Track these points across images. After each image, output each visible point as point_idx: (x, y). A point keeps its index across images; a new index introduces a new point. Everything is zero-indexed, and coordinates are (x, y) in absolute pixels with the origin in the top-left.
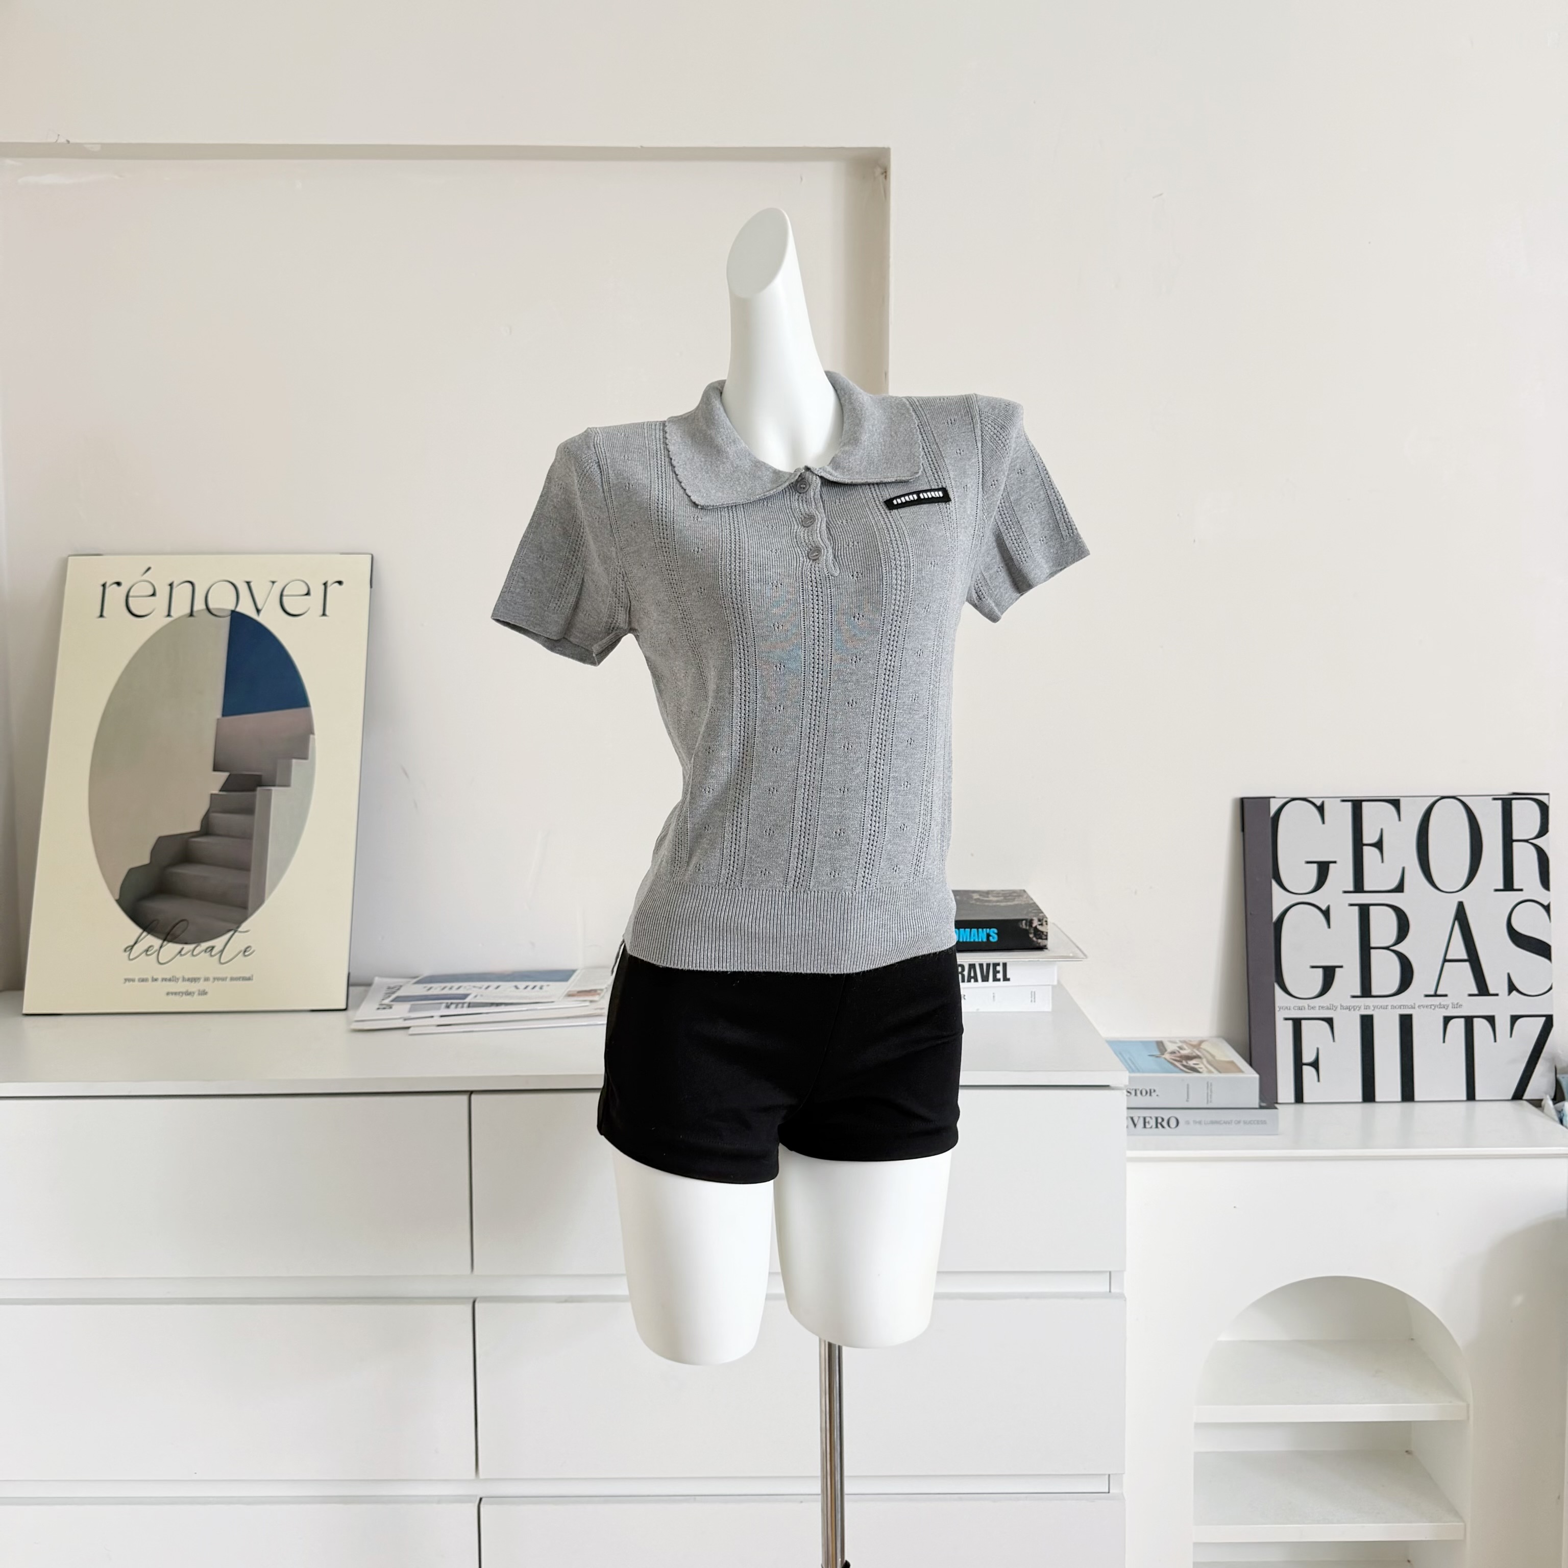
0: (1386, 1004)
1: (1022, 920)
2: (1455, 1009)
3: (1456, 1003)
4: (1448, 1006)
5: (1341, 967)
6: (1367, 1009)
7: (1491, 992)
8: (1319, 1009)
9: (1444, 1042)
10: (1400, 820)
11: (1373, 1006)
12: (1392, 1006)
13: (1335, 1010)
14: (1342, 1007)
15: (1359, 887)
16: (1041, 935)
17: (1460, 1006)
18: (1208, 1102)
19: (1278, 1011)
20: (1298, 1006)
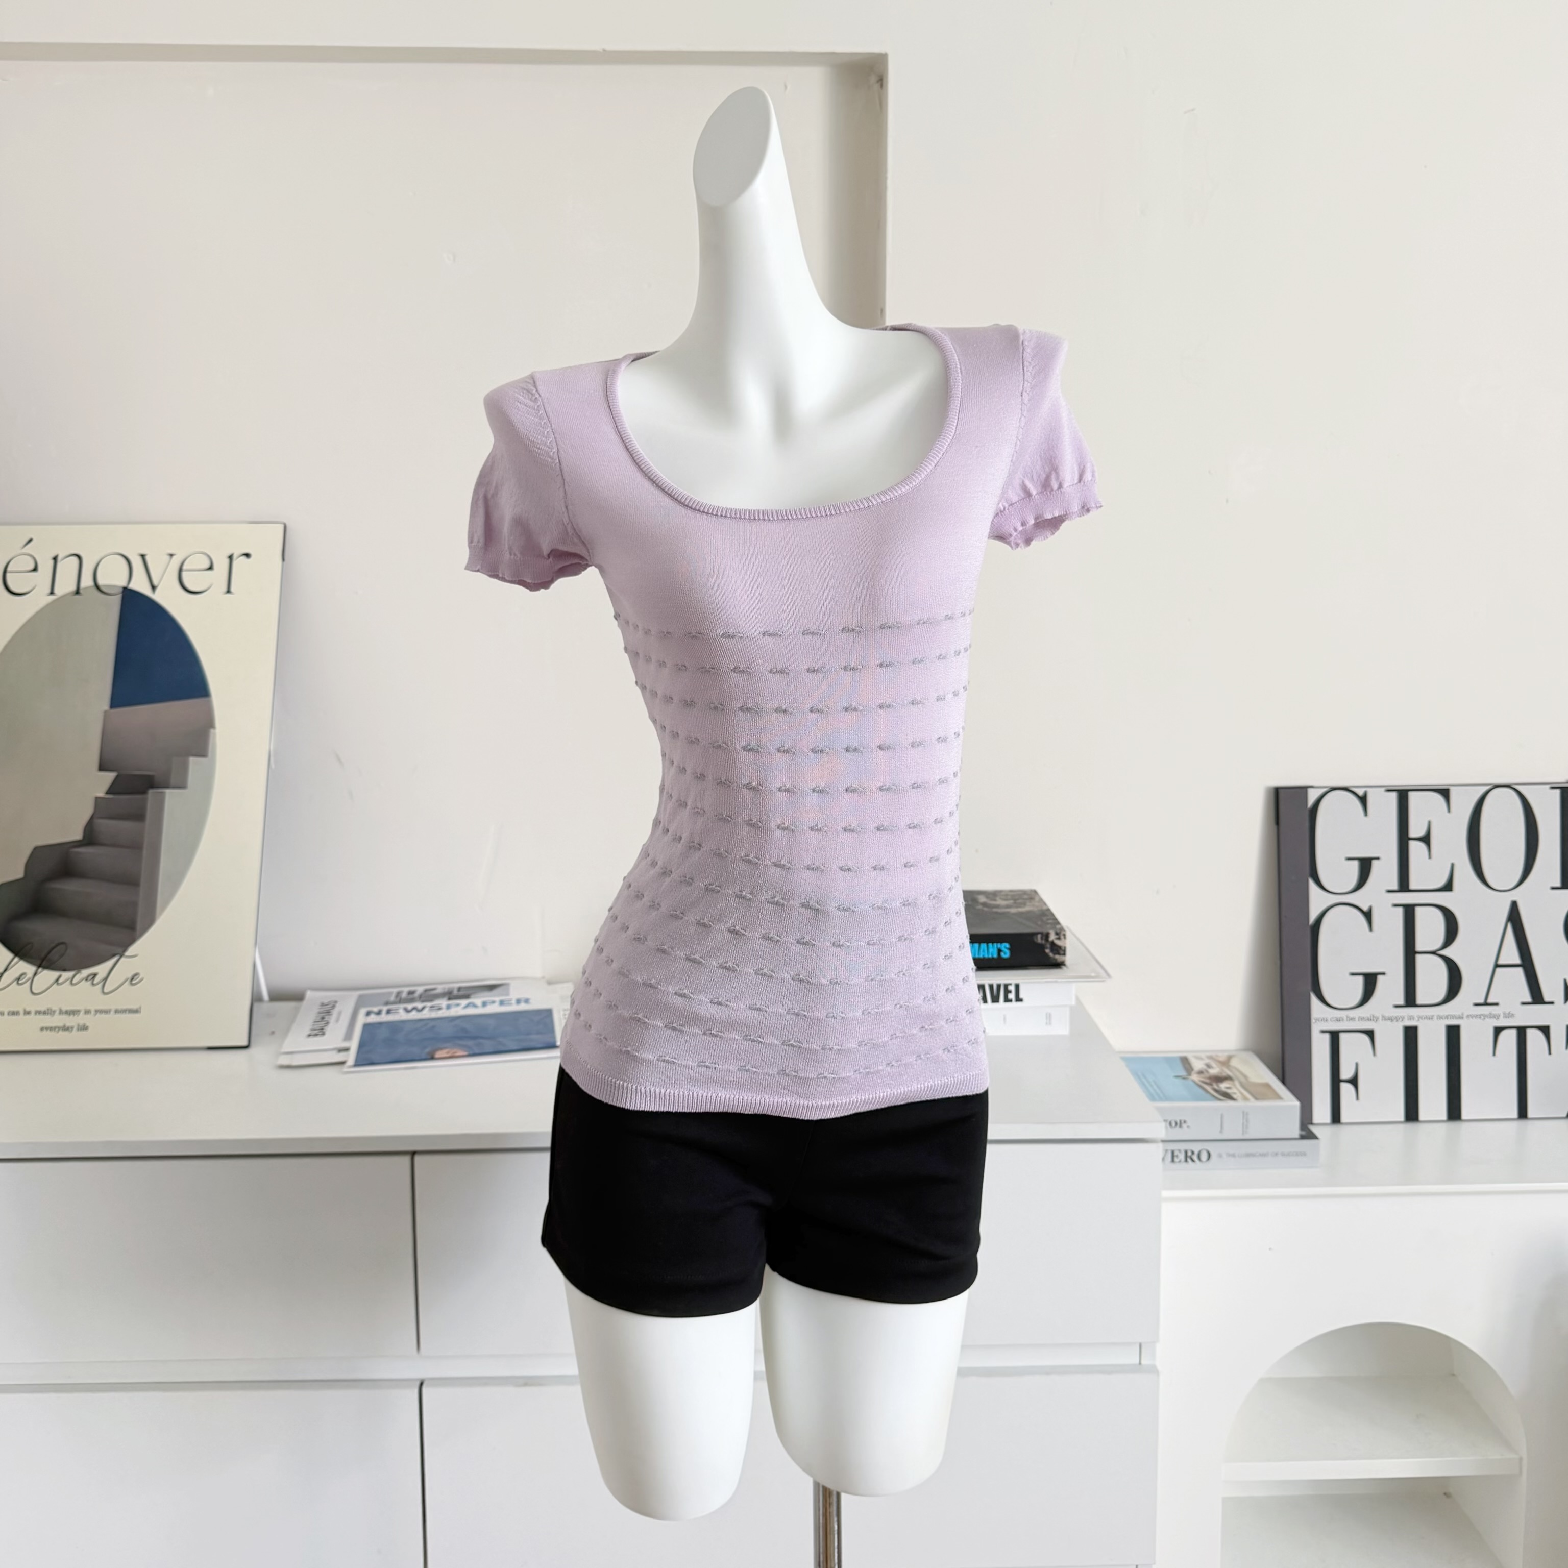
0: (1432, 1014)
1: (1036, 934)
2: (1508, 1020)
3: (1508, 1013)
4: (1499, 1016)
5: (1383, 974)
6: (1410, 1019)
7: (1547, 998)
8: (1359, 1020)
9: (1494, 1054)
10: (1449, 811)
11: (1417, 1017)
12: (1437, 1017)
13: (1376, 1021)
14: (1385, 1018)
15: (1404, 885)
16: (1059, 950)
17: (1513, 1015)
18: (1243, 1134)
19: (1314, 1023)
20: (1335, 1018)
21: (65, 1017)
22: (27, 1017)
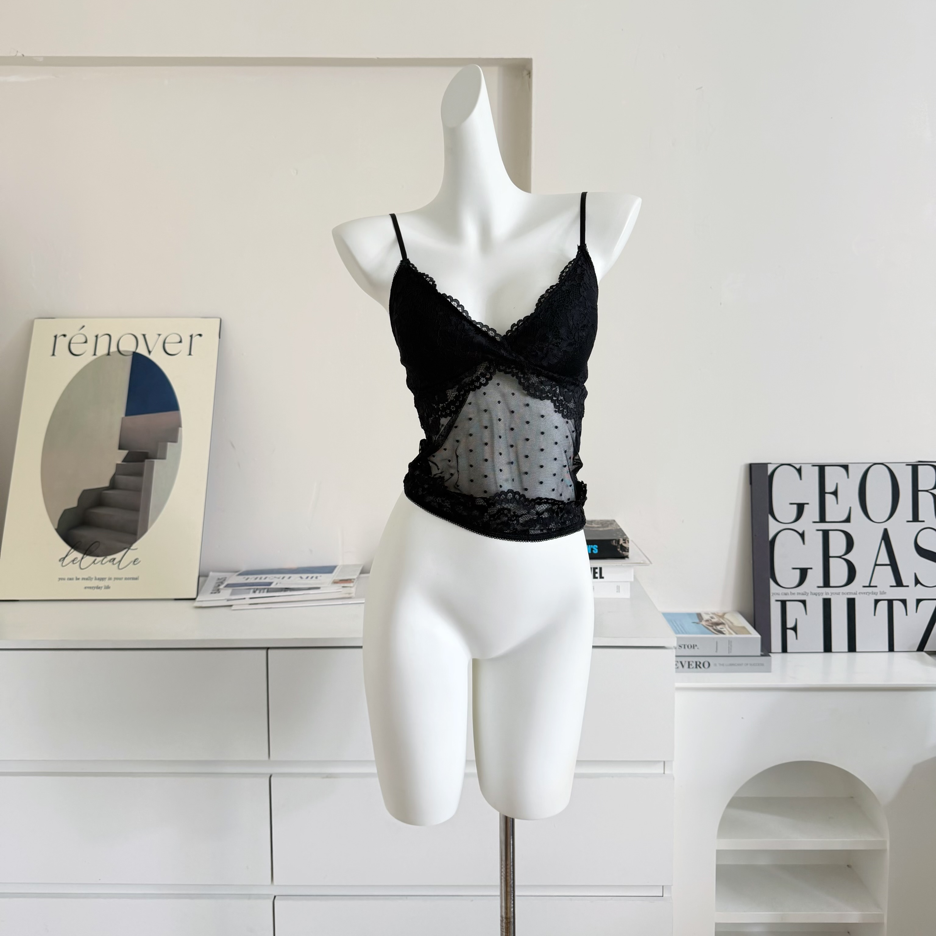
0: (839, 592)
1: (613, 540)
2: (882, 595)
3: (882, 591)
4: (877, 593)
5: (811, 568)
6: (827, 594)
7: (904, 584)
8: (797, 595)
9: (875, 615)
10: (848, 477)
11: (831, 593)
12: (842, 593)
13: (807, 595)
14: (812, 593)
15: (822, 519)
16: (625, 549)
17: (885, 593)
18: (729, 653)
19: (772, 596)
20: (784, 593)
21: (97, 581)
22: (78, 581)
